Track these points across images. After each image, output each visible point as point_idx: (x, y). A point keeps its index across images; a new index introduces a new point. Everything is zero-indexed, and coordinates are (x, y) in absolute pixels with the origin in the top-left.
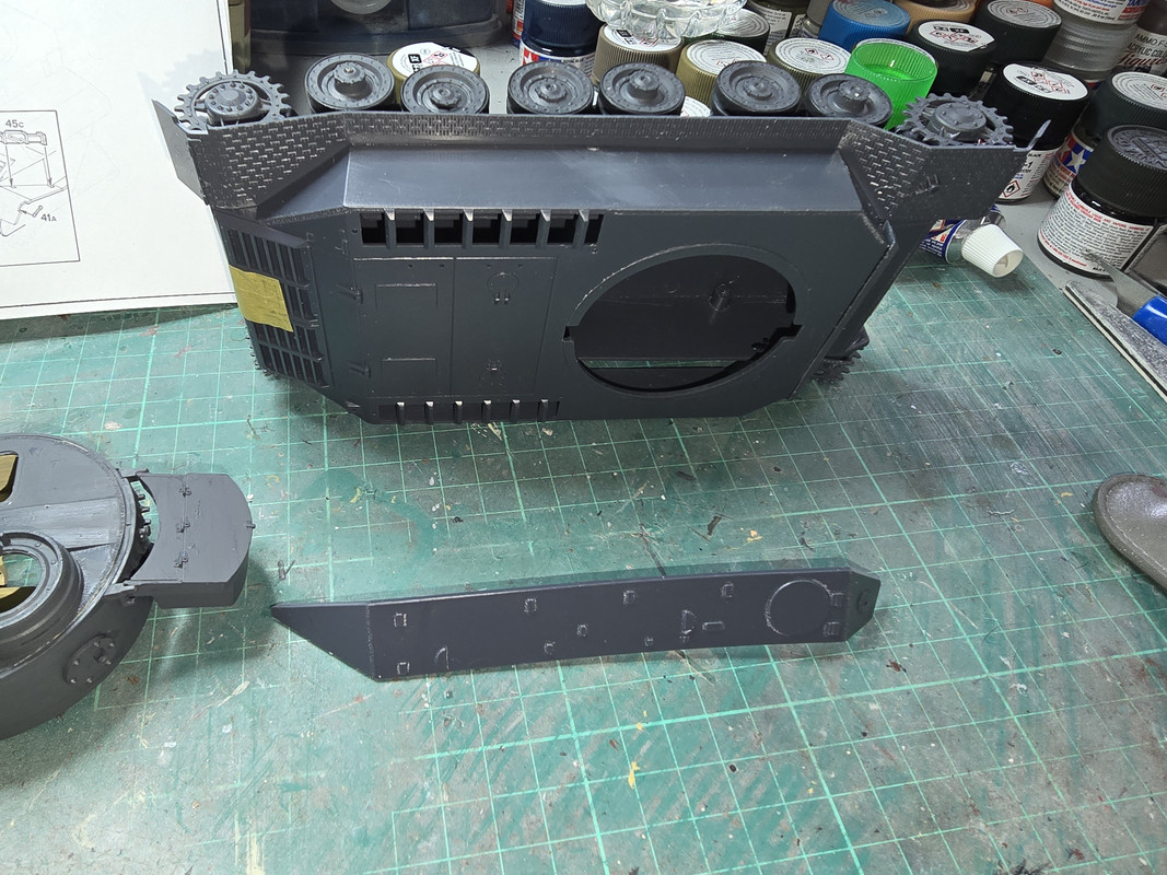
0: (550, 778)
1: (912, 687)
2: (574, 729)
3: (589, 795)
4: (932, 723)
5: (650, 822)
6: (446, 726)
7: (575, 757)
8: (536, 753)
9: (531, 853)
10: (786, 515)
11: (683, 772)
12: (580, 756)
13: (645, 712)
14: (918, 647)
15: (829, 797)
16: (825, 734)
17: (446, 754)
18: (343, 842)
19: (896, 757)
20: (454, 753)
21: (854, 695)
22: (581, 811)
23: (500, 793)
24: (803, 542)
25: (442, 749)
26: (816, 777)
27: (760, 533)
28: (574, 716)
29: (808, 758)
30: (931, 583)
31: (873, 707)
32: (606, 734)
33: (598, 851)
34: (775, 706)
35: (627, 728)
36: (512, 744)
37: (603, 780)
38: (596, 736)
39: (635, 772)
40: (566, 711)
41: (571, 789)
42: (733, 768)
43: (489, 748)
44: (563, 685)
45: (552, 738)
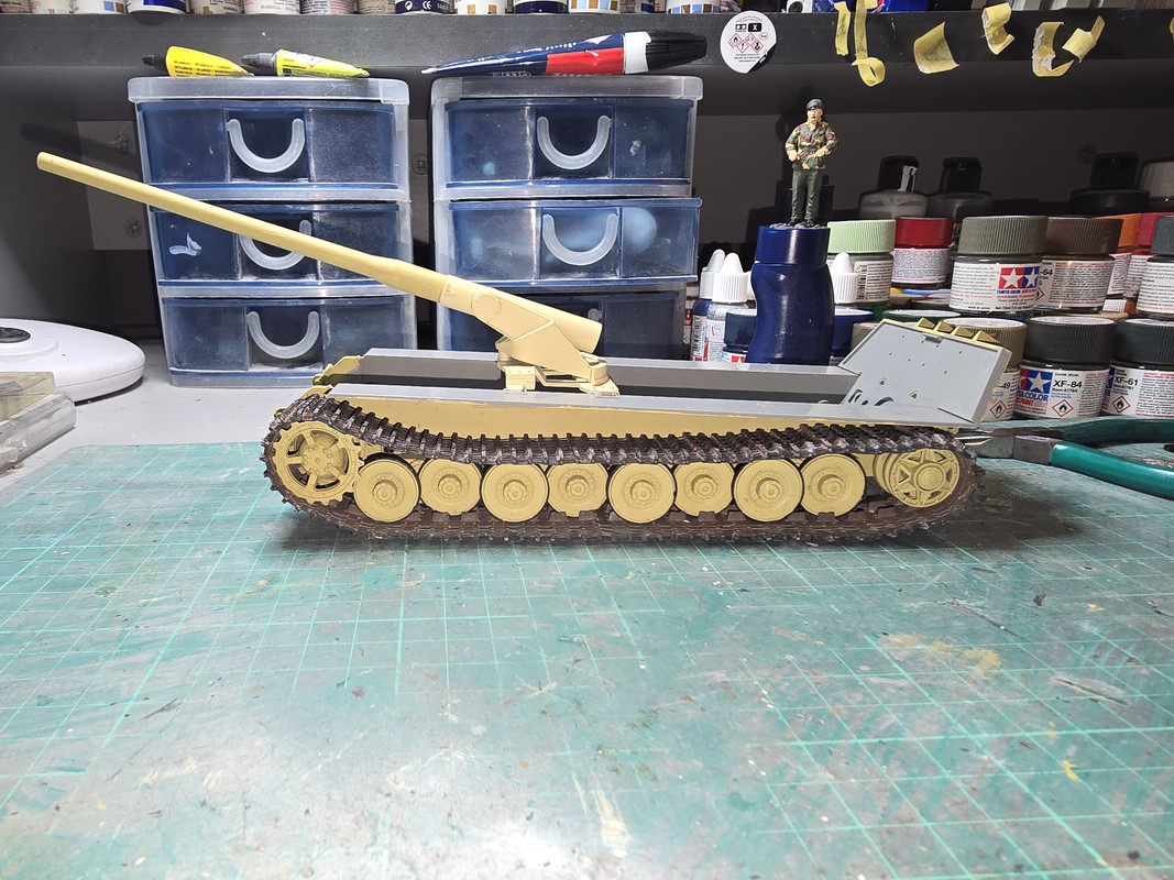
0: (959, 768)
2: (966, 732)
3: (1020, 783)
5: (1124, 811)
6: (803, 722)
7: (982, 753)
8: (928, 748)
9: (971, 828)
10: (1122, 595)
11: (1140, 772)
12: (987, 752)
13: (1050, 723)
17: (812, 743)
18: (714, 805)
20: (822, 742)
22: (1018, 798)
23: (899, 776)
25: (802, 739)
27: (1101, 606)
28: (959, 721)
32: (1012, 738)
33: (1067, 833)
35: (1036, 734)
36: (893, 739)
37: (1033, 773)
38: (1000, 738)
39: (1073, 769)
40: (947, 719)
41: (993, 778)
43: (865, 741)
44: (932, 700)
45: (943, 737)
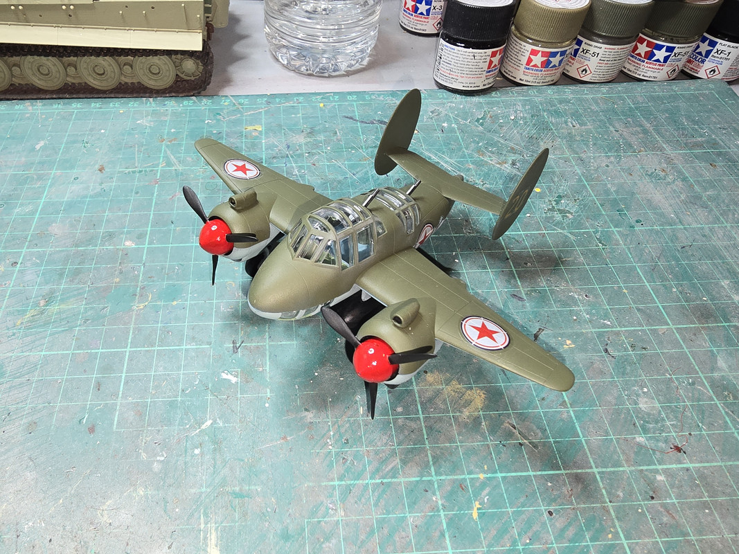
0: (416, 507)
1: (691, 466)
2: (433, 473)
3: (444, 521)
4: (706, 494)
5: (489, 546)
6: (344, 463)
7: (434, 494)
8: (406, 488)
10: (593, 330)
11: (513, 512)
12: (438, 493)
13: (486, 466)
14: (695, 435)
15: (625, 542)
16: (621, 494)
17: (343, 483)
18: (272, 537)
19: (677, 517)
20: (349, 482)
21: (645, 468)
22: (438, 534)
23: (381, 514)
24: (606, 351)
25: (340, 479)
26: (614, 527)
27: (574, 342)
28: (434, 463)
29: (608, 512)
30: (707, 389)
31: (659, 478)
32: (457, 479)
34: (584, 471)
35: (472, 476)
36: (389, 480)
37: (454, 512)
38: (450, 480)
39: (478, 509)
40: (428, 461)
41: (431, 516)
42: (551, 513)
43: (373, 481)
44: (427, 442)
45: (418, 479)
